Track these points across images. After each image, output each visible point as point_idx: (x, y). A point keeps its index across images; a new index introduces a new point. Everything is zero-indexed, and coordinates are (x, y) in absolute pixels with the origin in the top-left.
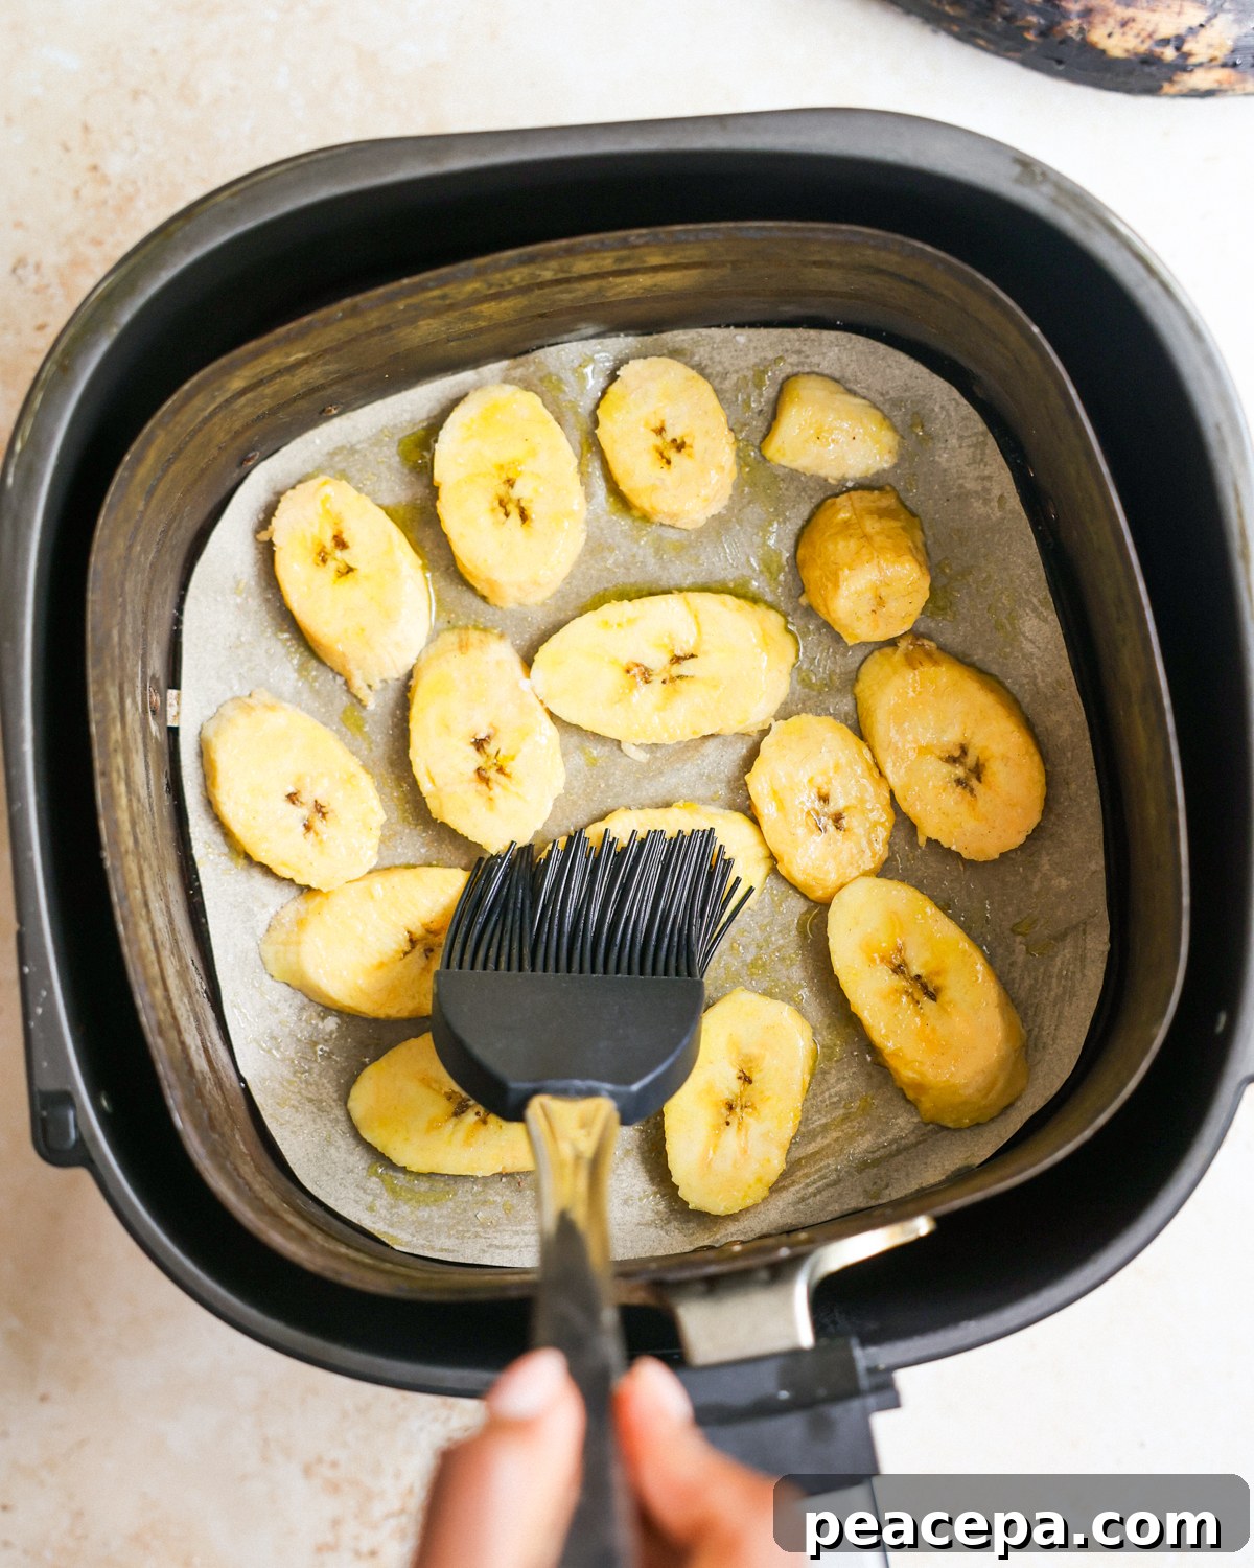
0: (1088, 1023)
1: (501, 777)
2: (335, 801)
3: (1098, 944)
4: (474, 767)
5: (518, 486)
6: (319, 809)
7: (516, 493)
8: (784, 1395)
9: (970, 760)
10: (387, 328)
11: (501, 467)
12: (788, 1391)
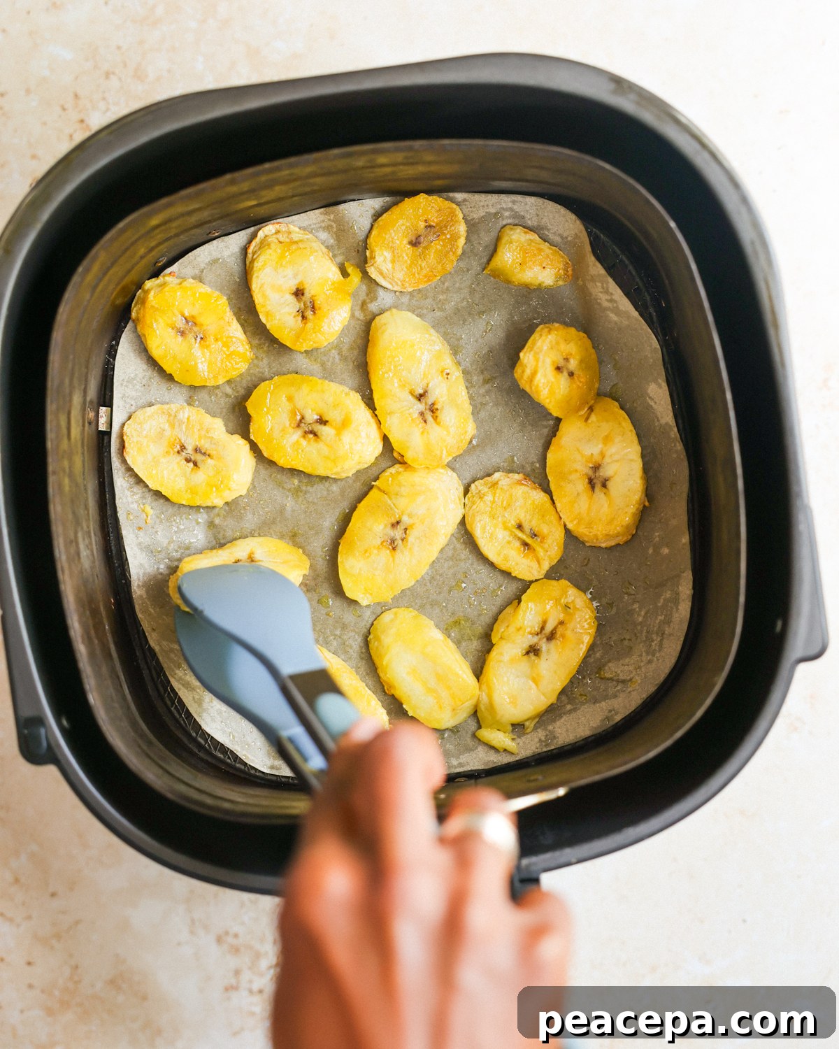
0: (682, 639)
3: (686, 588)
10: (255, 190)
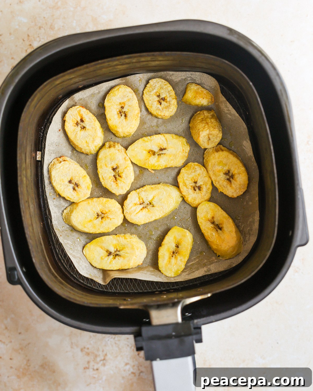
1: (120, 178)
2: (81, 183)
3: (257, 218)
4: (113, 175)
5: (124, 108)
6: (77, 185)
7: (124, 110)
8: (174, 334)
9: (230, 174)
11: (120, 103)
12: (175, 333)
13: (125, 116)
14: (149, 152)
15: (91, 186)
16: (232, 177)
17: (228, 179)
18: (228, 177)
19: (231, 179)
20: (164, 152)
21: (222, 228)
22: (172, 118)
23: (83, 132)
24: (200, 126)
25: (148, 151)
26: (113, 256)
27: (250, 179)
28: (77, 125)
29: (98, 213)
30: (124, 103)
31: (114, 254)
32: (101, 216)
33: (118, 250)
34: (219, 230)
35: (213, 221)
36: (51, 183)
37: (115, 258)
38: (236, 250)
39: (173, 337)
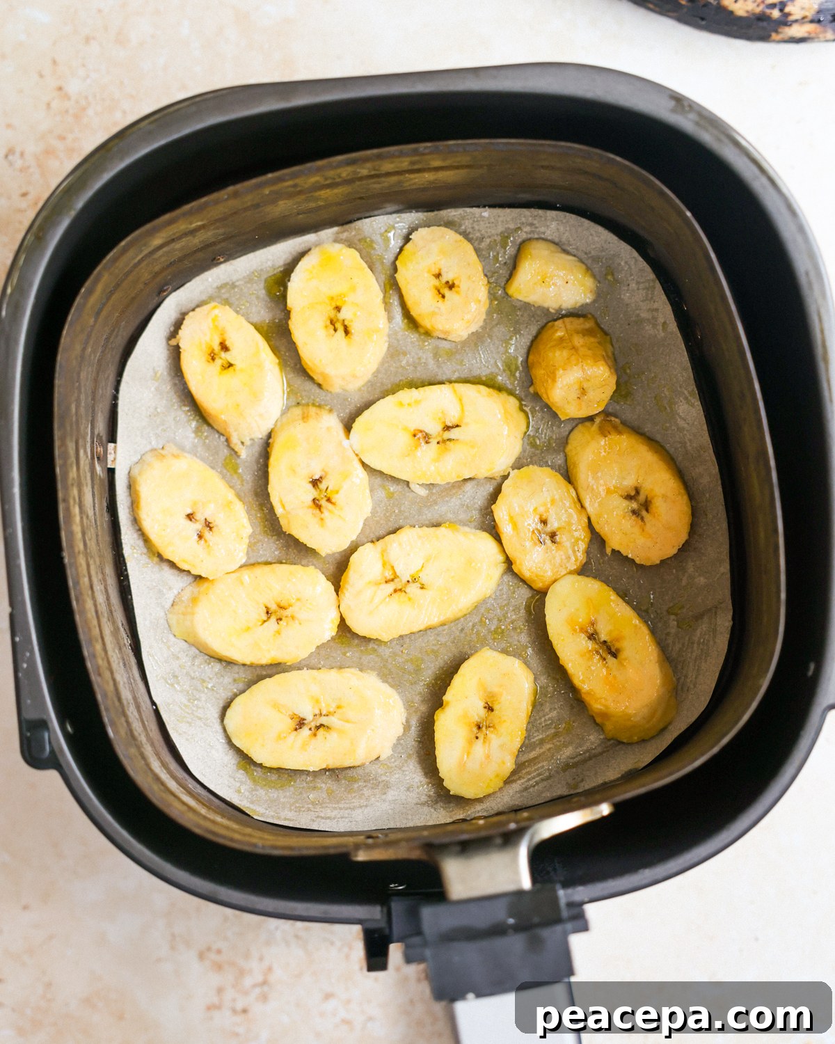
0: (717, 675)
1: (329, 505)
2: (218, 519)
3: (724, 622)
4: (311, 497)
5: (343, 310)
6: (208, 525)
7: (342, 316)
8: (511, 921)
9: (642, 498)
10: (257, 206)
11: (332, 299)
12: (514, 918)
13: (347, 332)
14: (415, 436)
15: (249, 530)
16: (646, 505)
17: (634, 512)
18: (634, 505)
19: (644, 513)
20: (453, 434)
21: (618, 650)
22: (477, 339)
23: (228, 378)
24: (558, 356)
25: (413, 433)
26: (310, 729)
27: (696, 513)
28: (213, 359)
29: (269, 606)
30: (341, 296)
31: (313, 725)
32: (275, 613)
33: (324, 712)
34: (609, 657)
35: (591, 631)
36: (136, 521)
37: (315, 735)
38: (659, 714)
39: (510, 931)
